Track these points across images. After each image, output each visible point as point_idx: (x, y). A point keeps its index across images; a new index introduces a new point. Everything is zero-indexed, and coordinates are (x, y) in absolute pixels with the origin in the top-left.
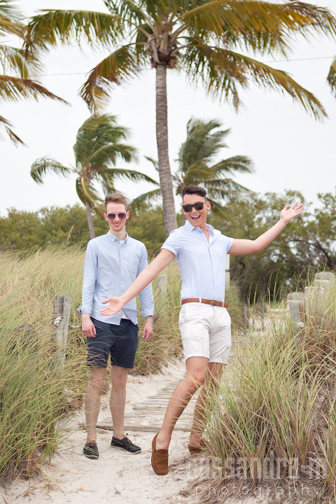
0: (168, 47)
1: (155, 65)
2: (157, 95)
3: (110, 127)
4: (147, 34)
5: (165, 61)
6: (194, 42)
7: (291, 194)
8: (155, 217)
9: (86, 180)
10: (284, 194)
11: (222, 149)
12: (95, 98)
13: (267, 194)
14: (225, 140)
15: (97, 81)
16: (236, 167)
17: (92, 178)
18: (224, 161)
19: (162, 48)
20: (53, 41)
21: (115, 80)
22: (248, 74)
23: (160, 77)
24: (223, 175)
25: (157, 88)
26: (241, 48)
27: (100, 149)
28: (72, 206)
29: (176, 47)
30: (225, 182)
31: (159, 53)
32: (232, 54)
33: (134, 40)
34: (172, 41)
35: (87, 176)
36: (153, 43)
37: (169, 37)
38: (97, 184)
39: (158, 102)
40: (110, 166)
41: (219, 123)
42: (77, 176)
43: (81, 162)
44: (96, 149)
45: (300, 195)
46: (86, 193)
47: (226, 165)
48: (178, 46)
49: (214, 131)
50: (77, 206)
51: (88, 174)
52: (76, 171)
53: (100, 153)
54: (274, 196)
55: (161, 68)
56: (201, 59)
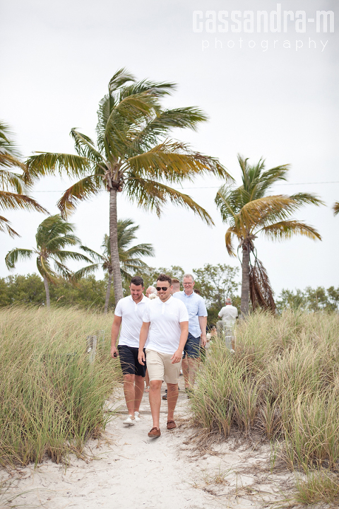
0: (118, 179)
1: (110, 190)
2: (111, 208)
3: (61, 223)
4: (104, 169)
5: (116, 187)
6: (132, 175)
7: (175, 268)
8: (87, 283)
9: (44, 258)
10: (171, 268)
11: (134, 240)
12: (66, 209)
13: (160, 269)
14: (136, 233)
15: (70, 197)
16: (143, 252)
17: (48, 257)
18: (135, 247)
19: (114, 178)
20: (43, 173)
21: (81, 198)
22: (167, 196)
23: (113, 197)
24: (134, 257)
25: (111, 204)
26: (163, 180)
27: (53, 239)
28: (31, 275)
29: (123, 179)
30: (135, 261)
31: (112, 182)
32: (157, 184)
33: (93, 174)
34: (120, 175)
35: (44, 256)
36: (109, 176)
37: (119, 172)
38: (52, 261)
39: (111, 212)
40: (62, 249)
41: (132, 221)
42: (38, 255)
43: (41, 246)
44: (51, 239)
45: (181, 269)
46: (43, 267)
47: (135, 250)
48: (124, 178)
49: (128, 227)
50: (34, 275)
51: (45, 254)
52: (36, 252)
53: (53, 241)
54: (165, 270)
55: (113, 192)
56: (136, 185)
